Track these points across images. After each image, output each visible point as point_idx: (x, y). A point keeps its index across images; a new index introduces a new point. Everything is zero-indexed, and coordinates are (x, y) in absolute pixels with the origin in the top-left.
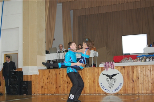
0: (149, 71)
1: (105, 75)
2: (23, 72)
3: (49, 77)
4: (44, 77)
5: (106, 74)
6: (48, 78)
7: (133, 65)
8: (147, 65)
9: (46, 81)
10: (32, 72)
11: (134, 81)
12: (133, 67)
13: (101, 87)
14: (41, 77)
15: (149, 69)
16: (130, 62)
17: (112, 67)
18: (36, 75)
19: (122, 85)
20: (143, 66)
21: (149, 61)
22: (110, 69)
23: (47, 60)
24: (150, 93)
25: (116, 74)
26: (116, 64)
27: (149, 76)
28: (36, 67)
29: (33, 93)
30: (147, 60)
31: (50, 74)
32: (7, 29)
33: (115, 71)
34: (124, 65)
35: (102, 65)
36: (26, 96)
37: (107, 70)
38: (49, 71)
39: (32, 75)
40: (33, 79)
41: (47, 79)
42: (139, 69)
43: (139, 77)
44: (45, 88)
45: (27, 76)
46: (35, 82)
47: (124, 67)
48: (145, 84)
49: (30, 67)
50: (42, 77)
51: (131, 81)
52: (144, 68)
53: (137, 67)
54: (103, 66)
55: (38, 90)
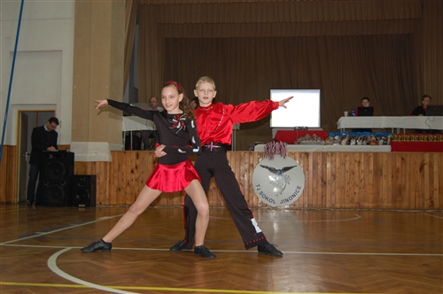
0: (356, 164)
1: (267, 167)
2: (73, 154)
3: (136, 167)
4: (124, 167)
5: (270, 166)
6: (135, 171)
7: (325, 150)
8: (354, 153)
9: (129, 176)
10: (94, 155)
11: (325, 183)
12: (324, 155)
13: (257, 193)
14: (116, 167)
15: (358, 160)
16: (318, 144)
17: (282, 152)
18: (106, 162)
19: (301, 191)
20: (346, 154)
21: (356, 144)
22: (277, 157)
23: (125, 130)
24: (356, 208)
25: (291, 168)
26: (290, 148)
27: (357, 174)
28: (107, 144)
29: (97, 203)
30: (353, 142)
31: (138, 162)
32: (30, 52)
33: (288, 162)
34: (307, 151)
35: (260, 148)
36: (84, 209)
37: (272, 158)
38: (138, 155)
39: (95, 162)
40: (97, 171)
41: (132, 171)
42: (338, 160)
43: (337, 175)
44: (126, 193)
45: (84, 164)
46: (102, 178)
47: (307, 154)
48: (347, 189)
49: (91, 145)
50: (119, 166)
51: (320, 182)
52: (348, 158)
53: (332, 154)
54: (263, 151)
55: (110, 195)
